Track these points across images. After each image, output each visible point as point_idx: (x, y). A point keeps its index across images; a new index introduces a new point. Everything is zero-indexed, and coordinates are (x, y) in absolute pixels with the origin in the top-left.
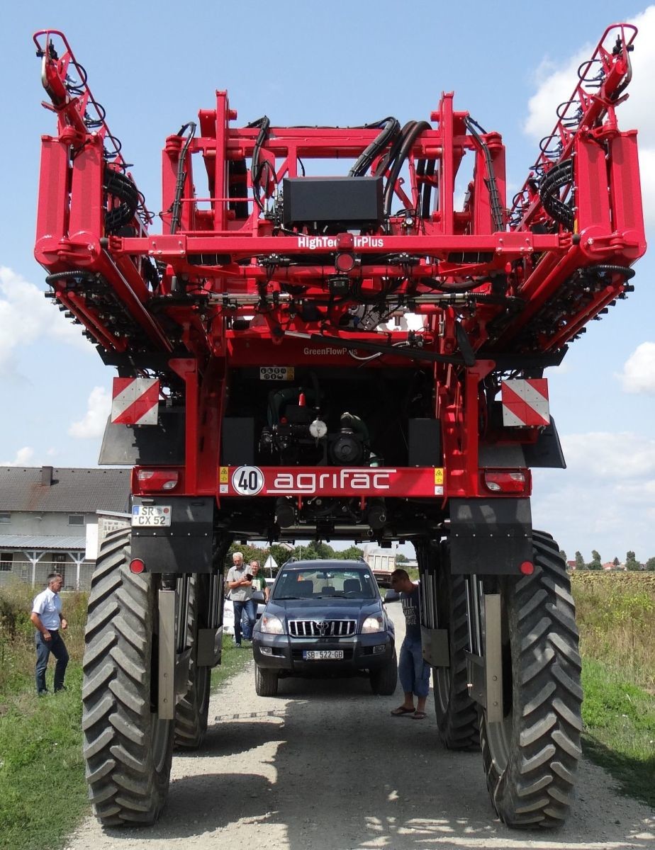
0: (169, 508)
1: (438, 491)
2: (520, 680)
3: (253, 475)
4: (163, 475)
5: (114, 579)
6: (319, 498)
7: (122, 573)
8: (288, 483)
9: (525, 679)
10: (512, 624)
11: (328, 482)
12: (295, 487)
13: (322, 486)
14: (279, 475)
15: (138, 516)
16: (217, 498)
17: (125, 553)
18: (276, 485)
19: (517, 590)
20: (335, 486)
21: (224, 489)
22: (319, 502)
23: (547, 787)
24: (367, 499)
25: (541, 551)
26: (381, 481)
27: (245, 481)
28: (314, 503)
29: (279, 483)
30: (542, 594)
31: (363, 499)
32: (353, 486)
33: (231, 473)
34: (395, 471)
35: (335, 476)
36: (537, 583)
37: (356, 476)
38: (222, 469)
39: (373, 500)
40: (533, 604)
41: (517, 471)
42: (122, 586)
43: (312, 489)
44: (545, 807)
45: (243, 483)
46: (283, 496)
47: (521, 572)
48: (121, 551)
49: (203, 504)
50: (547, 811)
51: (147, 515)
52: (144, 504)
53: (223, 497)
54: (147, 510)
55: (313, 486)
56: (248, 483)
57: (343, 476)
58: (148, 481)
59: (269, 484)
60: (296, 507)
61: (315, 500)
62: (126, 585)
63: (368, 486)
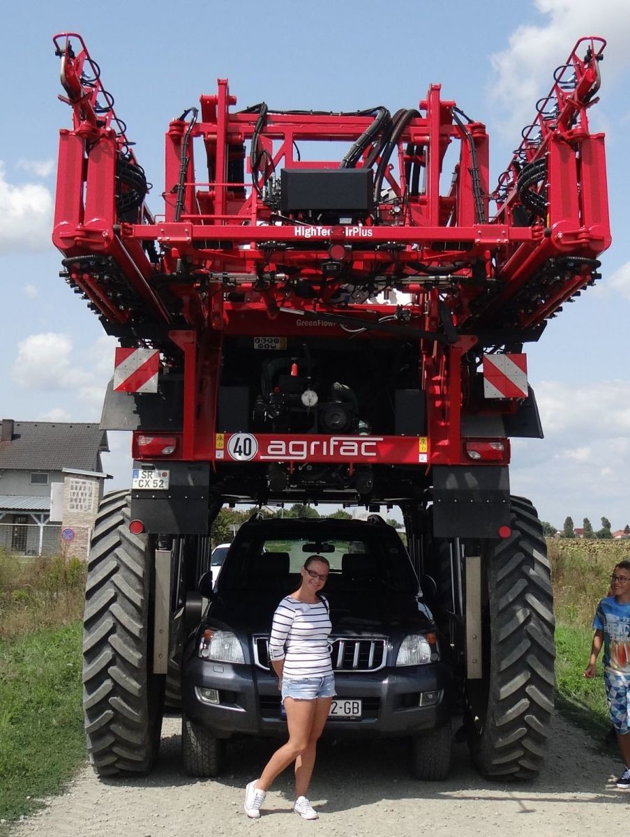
0: (168, 472)
1: (423, 459)
2: (497, 638)
3: (247, 442)
4: (161, 440)
5: (112, 539)
6: (310, 463)
7: (120, 533)
8: (281, 450)
9: (503, 636)
10: (491, 585)
11: (319, 448)
12: (288, 454)
13: (312, 452)
14: (272, 442)
15: (138, 480)
16: (213, 464)
17: (123, 514)
18: (270, 452)
19: (496, 554)
20: (325, 453)
21: (220, 455)
22: (310, 468)
23: (522, 738)
24: (356, 465)
25: (520, 517)
26: (368, 449)
27: (240, 447)
28: (304, 468)
29: (272, 450)
30: (519, 557)
31: (351, 466)
32: (342, 453)
33: (227, 439)
34: (381, 439)
35: (325, 443)
36: (515, 547)
37: (344, 443)
38: (218, 435)
39: (361, 466)
40: (511, 567)
41: (496, 440)
42: (121, 546)
43: (303, 456)
44: (519, 758)
45: (238, 450)
46: (276, 461)
47: (499, 535)
48: (120, 512)
49: (200, 469)
50: (521, 762)
51: (146, 479)
52: (144, 468)
53: (219, 462)
54: (146, 474)
55: (305, 453)
56: (242, 449)
57: (332, 443)
58: (148, 446)
59: (263, 450)
60: (288, 472)
61: (306, 466)
62: (125, 544)
63: (356, 453)
